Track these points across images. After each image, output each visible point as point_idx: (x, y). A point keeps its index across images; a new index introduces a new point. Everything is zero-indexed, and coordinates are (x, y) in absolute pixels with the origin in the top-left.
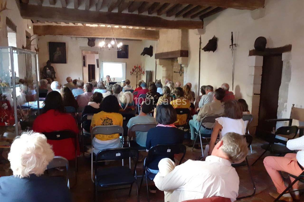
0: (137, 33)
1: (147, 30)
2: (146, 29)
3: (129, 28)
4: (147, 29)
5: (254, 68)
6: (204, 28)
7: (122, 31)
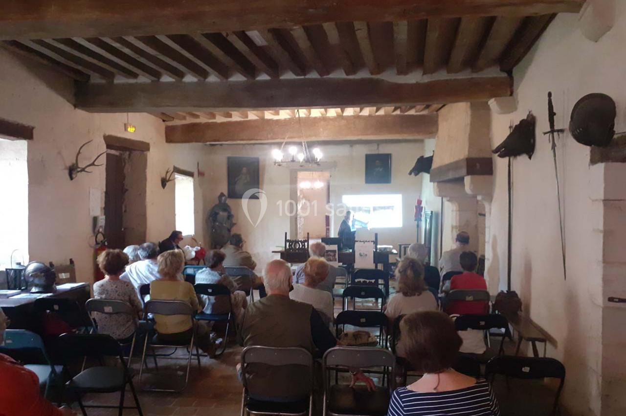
0: (381, 124)
1: (406, 115)
2: (402, 114)
3: (361, 116)
4: (406, 113)
5: (601, 205)
6: (514, 94)
7: (343, 122)
